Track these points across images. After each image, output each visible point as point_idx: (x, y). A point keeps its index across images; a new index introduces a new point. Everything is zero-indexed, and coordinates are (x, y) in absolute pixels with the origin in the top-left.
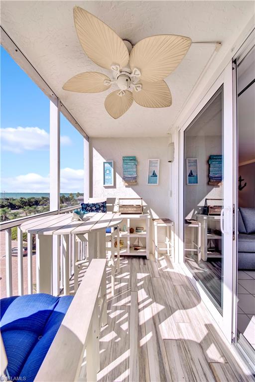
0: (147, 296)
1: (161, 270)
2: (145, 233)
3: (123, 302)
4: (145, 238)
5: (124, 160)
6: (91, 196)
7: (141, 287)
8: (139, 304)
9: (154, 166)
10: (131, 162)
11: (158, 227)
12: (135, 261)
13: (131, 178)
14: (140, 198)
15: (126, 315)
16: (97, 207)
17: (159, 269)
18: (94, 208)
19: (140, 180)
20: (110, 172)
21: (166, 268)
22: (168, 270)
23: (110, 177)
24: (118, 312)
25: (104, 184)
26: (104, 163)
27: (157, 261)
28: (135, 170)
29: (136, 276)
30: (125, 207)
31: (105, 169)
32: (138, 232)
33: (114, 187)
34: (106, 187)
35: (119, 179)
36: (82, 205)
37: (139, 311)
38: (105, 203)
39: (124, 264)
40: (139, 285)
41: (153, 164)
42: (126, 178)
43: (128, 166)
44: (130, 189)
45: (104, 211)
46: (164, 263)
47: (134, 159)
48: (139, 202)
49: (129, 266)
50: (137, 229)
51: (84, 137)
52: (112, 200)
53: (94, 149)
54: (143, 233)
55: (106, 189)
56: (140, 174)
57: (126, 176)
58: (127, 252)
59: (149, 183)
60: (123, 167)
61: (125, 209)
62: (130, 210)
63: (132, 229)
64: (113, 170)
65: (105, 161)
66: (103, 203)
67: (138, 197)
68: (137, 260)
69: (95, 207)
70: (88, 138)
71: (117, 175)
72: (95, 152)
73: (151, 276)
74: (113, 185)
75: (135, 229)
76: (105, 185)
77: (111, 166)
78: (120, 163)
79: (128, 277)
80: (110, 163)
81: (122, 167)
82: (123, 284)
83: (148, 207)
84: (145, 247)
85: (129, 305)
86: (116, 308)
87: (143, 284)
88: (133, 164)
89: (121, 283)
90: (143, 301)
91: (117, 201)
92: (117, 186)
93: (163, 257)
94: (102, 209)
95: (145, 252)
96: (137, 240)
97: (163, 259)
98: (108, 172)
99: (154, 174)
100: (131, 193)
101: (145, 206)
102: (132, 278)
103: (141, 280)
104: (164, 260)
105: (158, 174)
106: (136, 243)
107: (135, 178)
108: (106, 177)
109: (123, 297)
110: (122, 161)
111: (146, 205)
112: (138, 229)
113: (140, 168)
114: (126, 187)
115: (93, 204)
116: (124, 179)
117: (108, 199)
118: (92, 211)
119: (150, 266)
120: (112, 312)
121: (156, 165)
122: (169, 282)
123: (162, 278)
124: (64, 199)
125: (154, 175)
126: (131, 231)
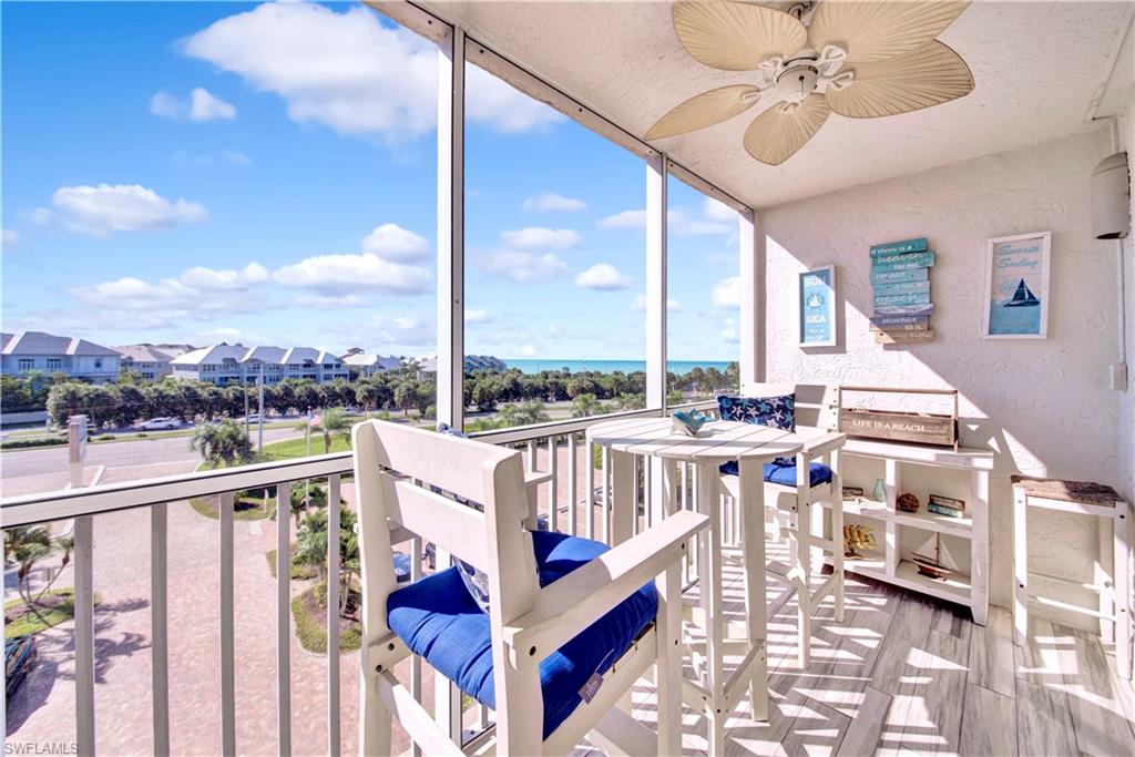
0: (930, 725)
1: (1037, 678)
2: (968, 522)
3: (830, 696)
4: (969, 541)
5: (874, 257)
6: (760, 377)
7: (914, 690)
8: (885, 728)
9: (1024, 263)
10: (907, 261)
11: (1030, 510)
12: (914, 609)
13: (906, 316)
14: (951, 388)
15: (833, 733)
16: (764, 408)
17: (1022, 670)
18: (753, 412)
19: (945, 324)
20: (823, 300)
21: (1065, 679)
22: (1079, 691)
23: (823, 319)
24: (807, 713)
25: (802, 341)
26: (802, 276)
27: (1022, 641)
28: (924, 286)
29: (906, 654)
30: (879, 419)
31: (806, 296)
32: (937, 513)
33: (840, 346)
34: (809, 351)
35: (858, 323)
36: (720, 399)
37: (881, 744)
38: (793, 398)
39: (869, 604)
40: (905, 680)
41: (1016, 258)
42: (886, 316)
43: (892, 275)
44: (905, 355)
45: (783, 424)
46: (1058, 662)
47: (921, 248)
48: (944, 405)
49: (887, 617)
50: (932, 502)
51: (740, 211)
52: (816, 393)
53: (769, 240)
54: (959, 518)
55: (813, 357)
56: (946, 299)
57: (884, 310)
58: (882, 571)
59: (990, 333)
60: (873, 283)
61: (878, 424)
62: (898, 430)
63: (907, 496)
64: (831, 295)
65: (805, 270)
66: (783, 399)
67: (942, 384)
68: (928, 613)
69: (758, 409)
70: (752, 213)
71: (850, 309)
72: (772, 247)
73: (972, 678)
74: (832, 342)
75: (923, 501)
76: (803, 345)
77: (827, 283)
78: (859, 269)
79: (873, 644)
80: (823, 275)
81: (868, 282)
82: (842, 654)
83: (991, 427)
84: (965, 576)
85: (848, 712)
86: (804, 701)
87: (923, 685)
88: (915, 265)
89: (838, 648)
90: (904, 730)
91: (830, 397)
92: (849, 346)
93: (1069, 640)
94: (778, 415)
95: (967, 593)
96: (932, 542)
97: (1059, 647)
98: (815, 302)
99: (1019, 295)
100: (907, 368)
101: (974, 421)
102: (887, 654)
103: (920, 672)
104: (1072, 653)
105: (1043, 295)
106: (927, 550)
107: (927, 318)
108: (808, 320)
109: (833, 685)
110: (870, 261)
111: (984, 416)
112: (936, 504)
113: (946, 277)
114: (887, 347)
115: (751, 400)
116: (879, 321)
117: (797, 386)
118: (748, 417)
119: (979, 647)
120: (786, 702)
121: (1031, 257)
122: (1055, 728)
123: (1028, 706)
124: (676, 385)
125: (1024, 298)
126: (906, 504)
